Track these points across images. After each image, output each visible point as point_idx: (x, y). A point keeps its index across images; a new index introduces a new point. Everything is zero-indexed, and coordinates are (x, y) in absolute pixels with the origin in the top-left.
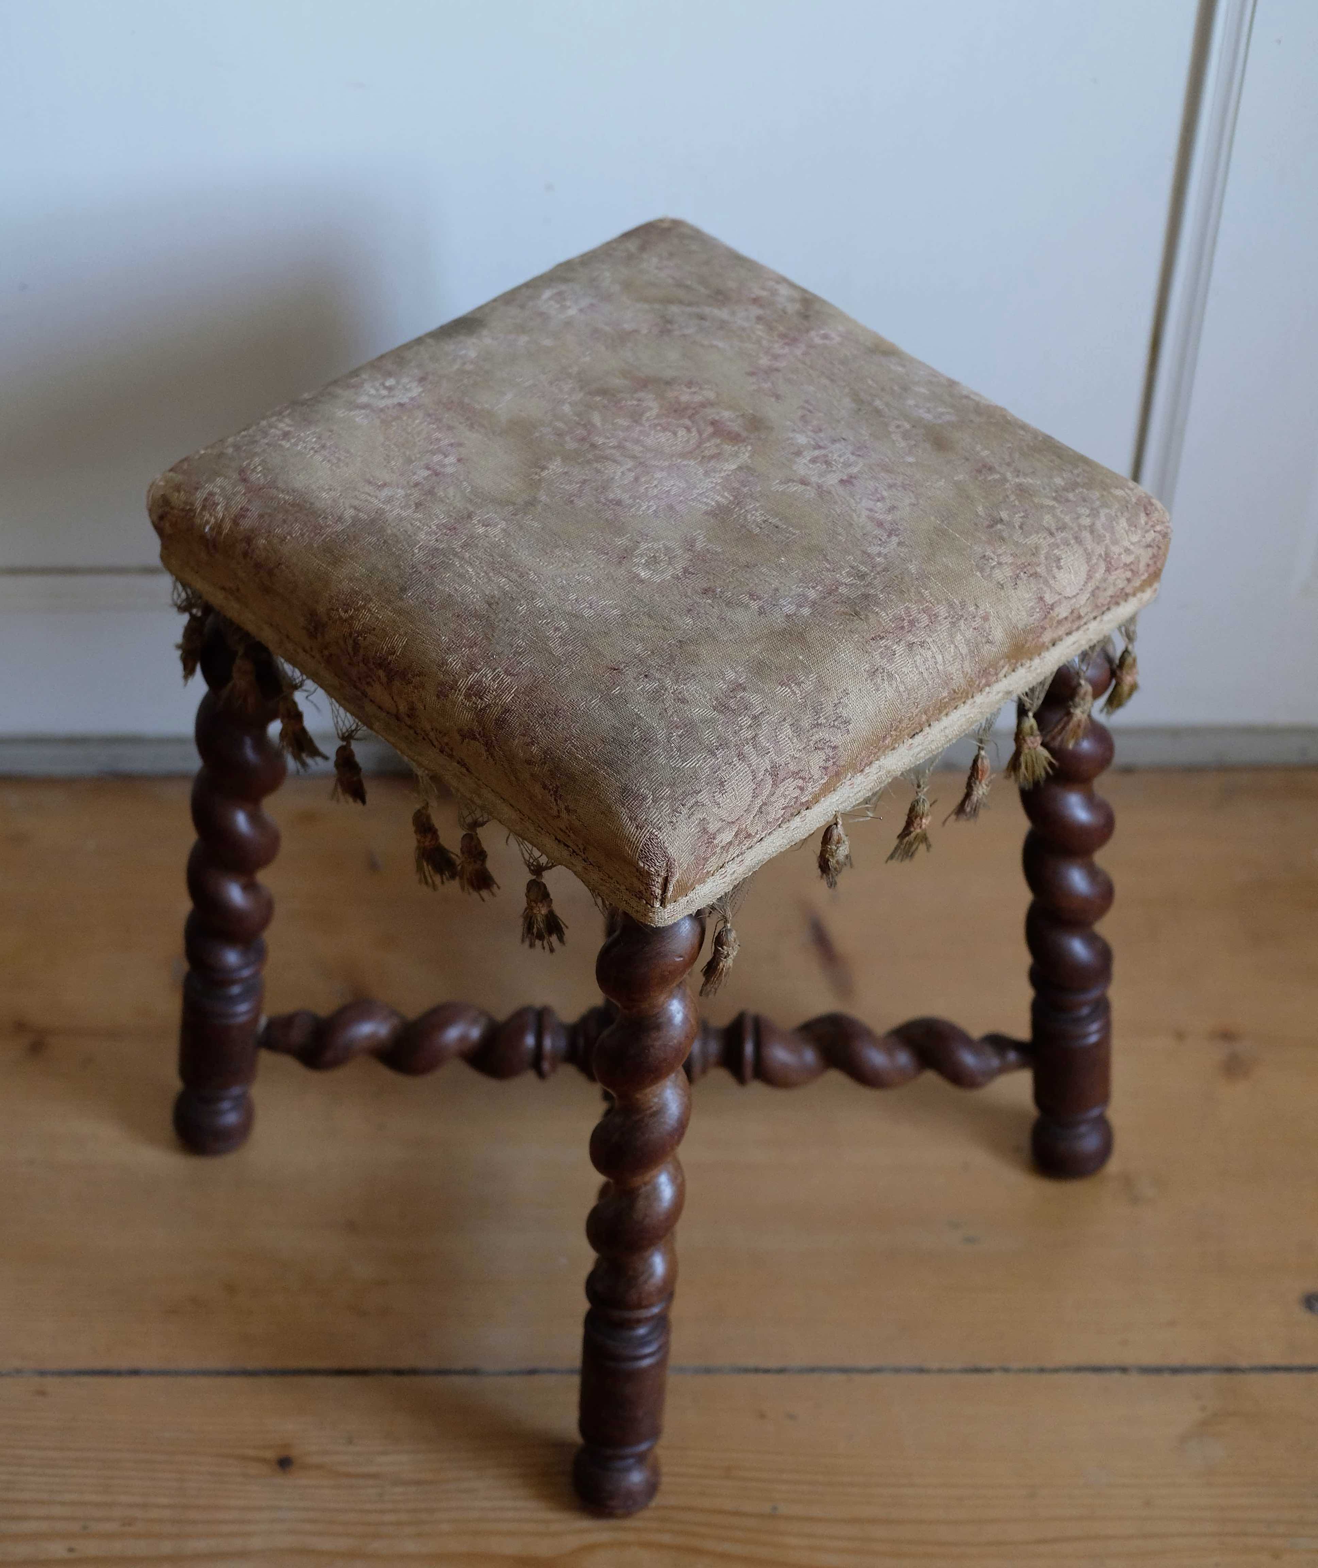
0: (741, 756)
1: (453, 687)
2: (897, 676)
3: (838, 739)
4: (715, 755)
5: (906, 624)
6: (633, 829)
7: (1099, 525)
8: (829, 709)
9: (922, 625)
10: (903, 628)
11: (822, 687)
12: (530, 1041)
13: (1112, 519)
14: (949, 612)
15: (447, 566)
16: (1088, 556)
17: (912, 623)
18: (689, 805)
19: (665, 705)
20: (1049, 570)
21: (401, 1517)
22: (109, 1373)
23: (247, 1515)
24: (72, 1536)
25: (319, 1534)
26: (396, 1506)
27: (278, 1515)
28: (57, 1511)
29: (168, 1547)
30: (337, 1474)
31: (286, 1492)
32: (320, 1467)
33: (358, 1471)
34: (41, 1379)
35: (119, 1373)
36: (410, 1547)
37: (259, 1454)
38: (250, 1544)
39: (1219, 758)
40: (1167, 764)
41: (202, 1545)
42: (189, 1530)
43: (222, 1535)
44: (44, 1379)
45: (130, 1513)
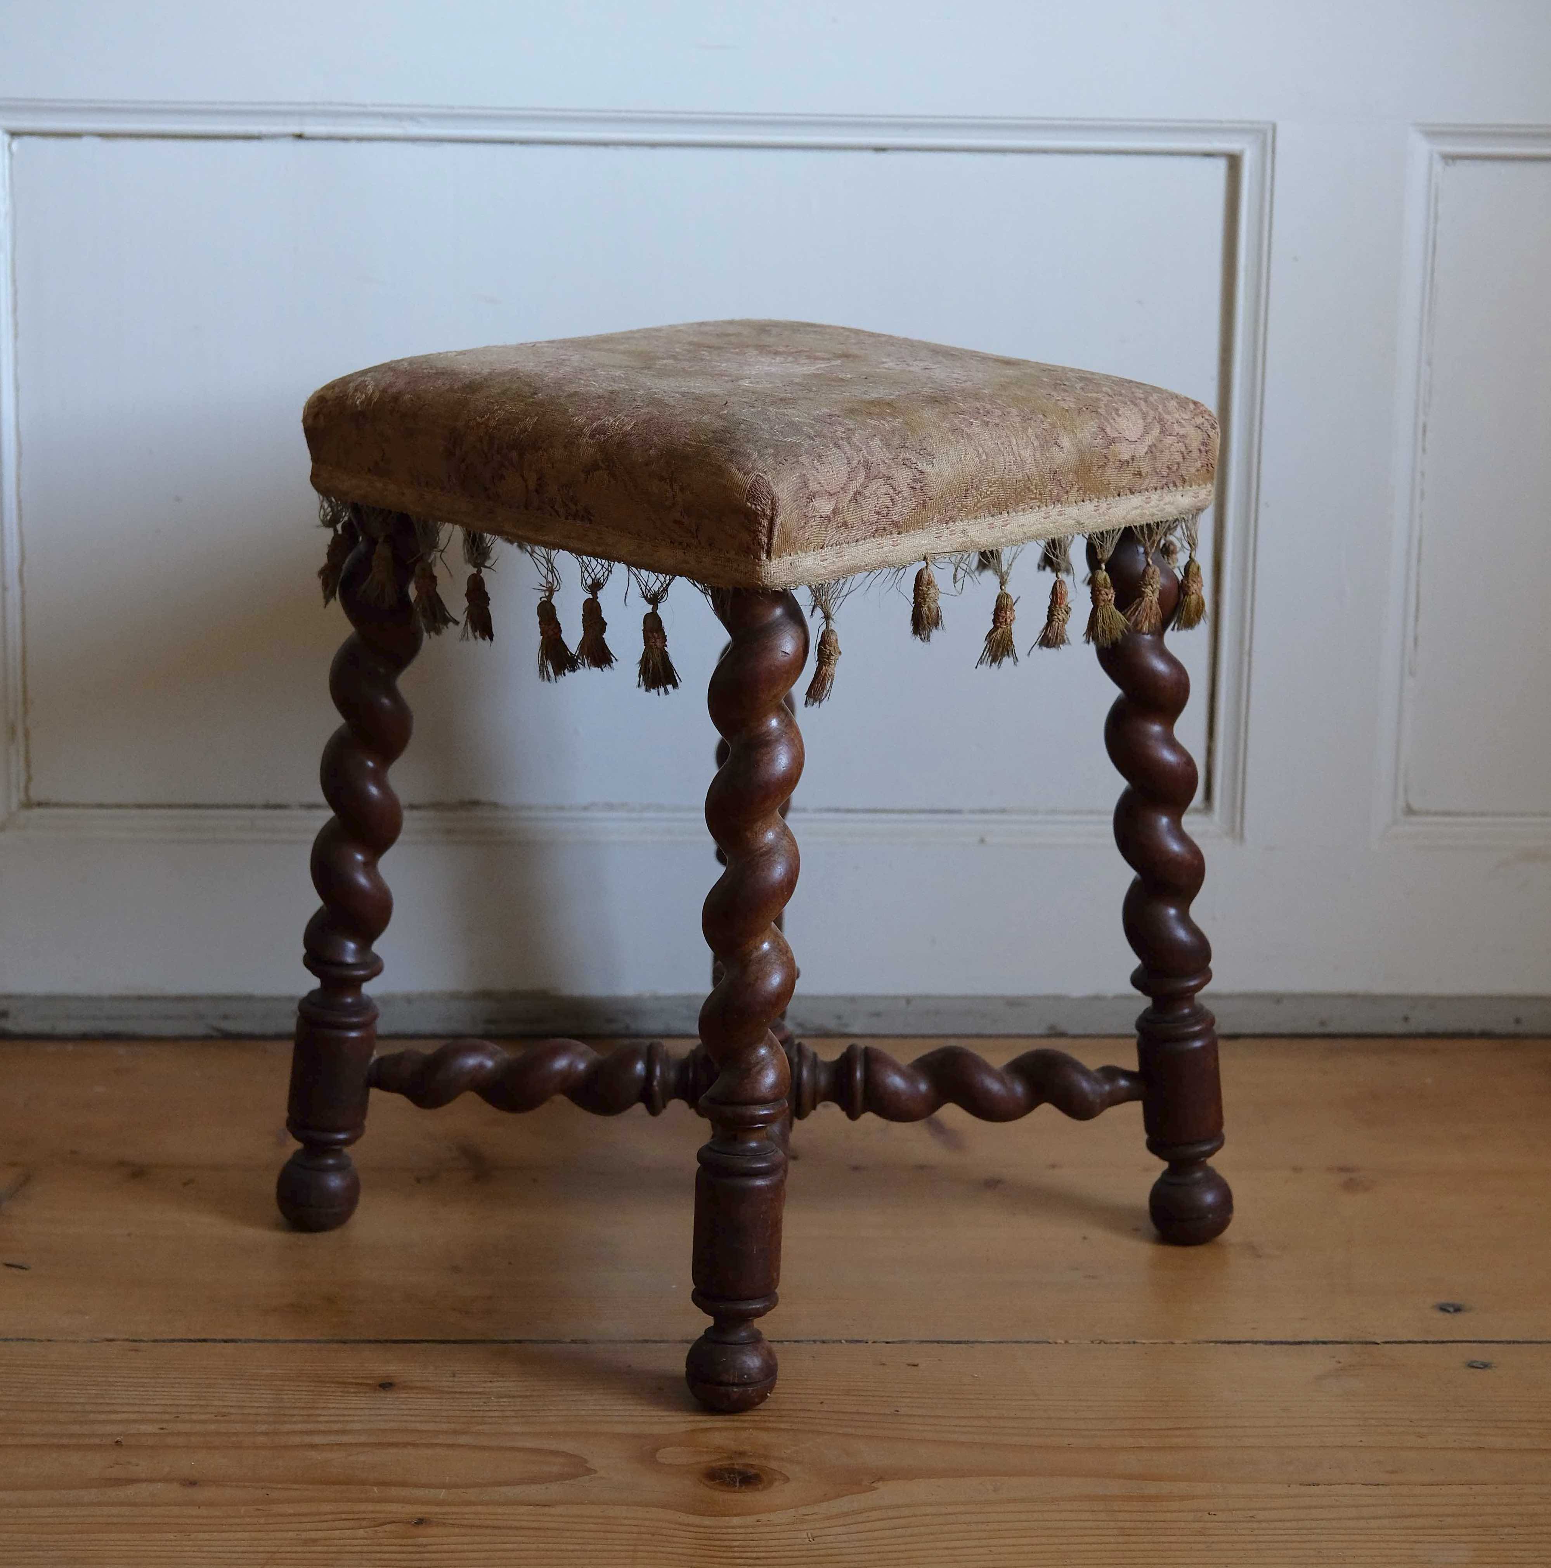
1: (580, 433)
3: (924, 466)
4: (812, 439)
6: (740, 475)
12: (640, 1067)
16: (1144, 415)
18: (791, 461)
20: (1108, 413)
21: (508, 1414)
22: (205, 1341)
23: (346, 1412)
24: (163, 1421)
25: (421, 1422)
26: (502, 1408)
27: (378, 1412)
28: (148, 1409)
29: (263, 1428)
30: (442, 1392)
31: (388, 1400)
32: (424, 1388)
33: (462, 1390)
34: (134, 1344)
35: (214, 1341)
36: (517, 1429)
37: (360, 1381)
38: (349, 1427)
39: (1323, 1023)
40: (1271, 1030)
41: (299, 1427)
42: (286, 1419)
43: (321, 1422)
44: (137, 1344)
45: (224, 1410)
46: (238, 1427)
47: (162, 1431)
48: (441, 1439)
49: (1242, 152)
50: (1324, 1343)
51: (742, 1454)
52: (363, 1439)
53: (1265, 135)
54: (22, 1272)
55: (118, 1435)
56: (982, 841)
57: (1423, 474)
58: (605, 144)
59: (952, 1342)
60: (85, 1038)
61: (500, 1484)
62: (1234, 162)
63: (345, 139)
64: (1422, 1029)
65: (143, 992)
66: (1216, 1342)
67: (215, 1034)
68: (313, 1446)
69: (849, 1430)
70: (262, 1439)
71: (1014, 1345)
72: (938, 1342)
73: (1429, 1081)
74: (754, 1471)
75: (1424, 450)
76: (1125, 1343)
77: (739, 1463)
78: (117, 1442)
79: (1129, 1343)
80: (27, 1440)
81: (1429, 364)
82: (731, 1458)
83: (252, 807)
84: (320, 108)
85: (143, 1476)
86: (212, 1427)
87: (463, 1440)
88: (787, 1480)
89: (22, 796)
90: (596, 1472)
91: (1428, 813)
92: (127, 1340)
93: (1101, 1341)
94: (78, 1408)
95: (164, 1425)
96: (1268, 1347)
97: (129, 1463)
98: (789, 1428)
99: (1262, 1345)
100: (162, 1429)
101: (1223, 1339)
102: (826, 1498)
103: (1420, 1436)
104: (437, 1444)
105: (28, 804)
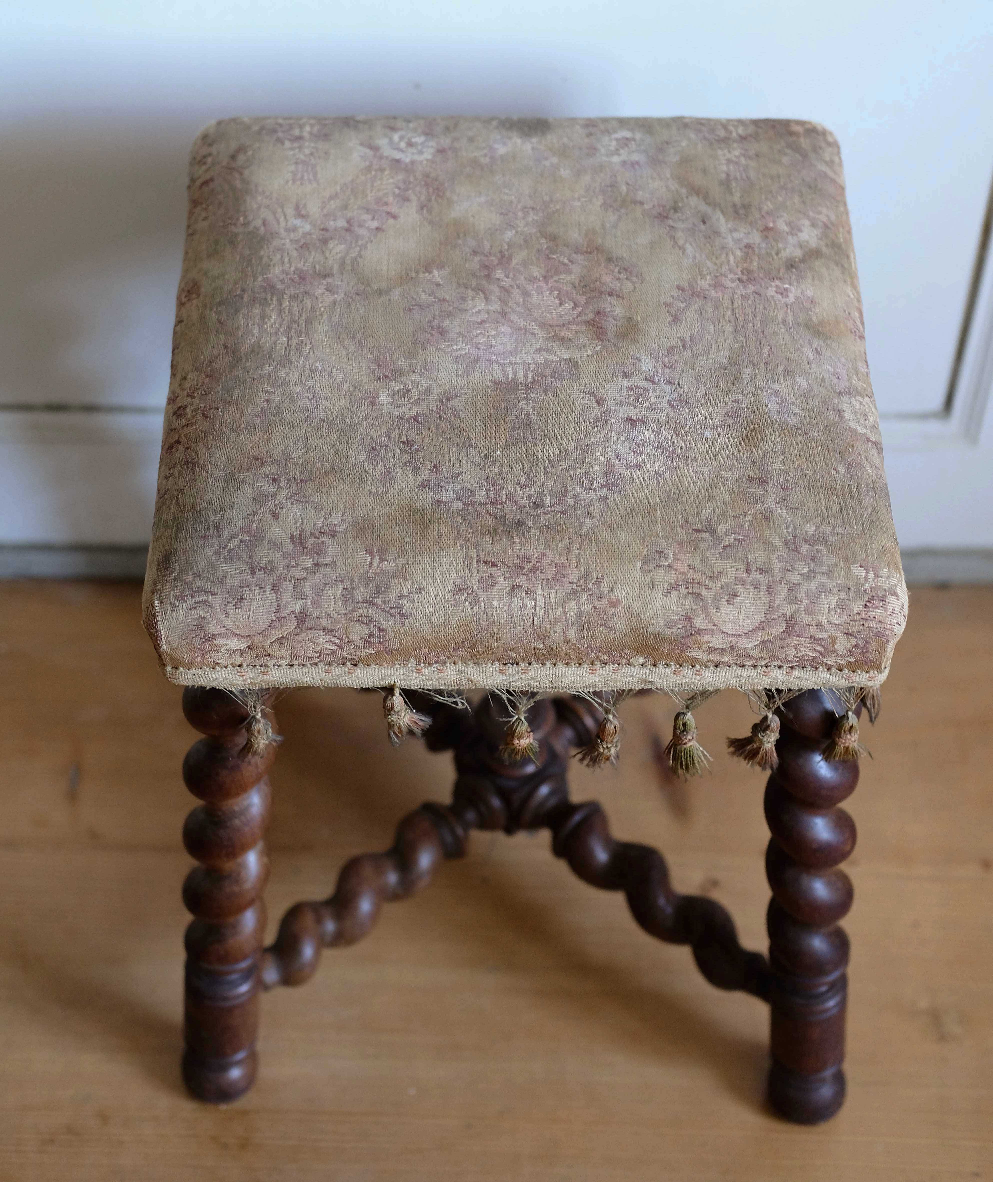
0: (275, 588)
2: (482, 604)
3: (388, 624)
4: (253, 573)
5: (528, 566)
7: (804, 588)
8: (393, 594)
9: (543, 576)
10: (522, 568)
11: (401, 574)
13: (823, 590)
14: (579, 580)
15: (264, 303)
16: (770, 609)
17: (534, 570)
18: (197, 599)
19: (260, 509)
20: (716, 599)
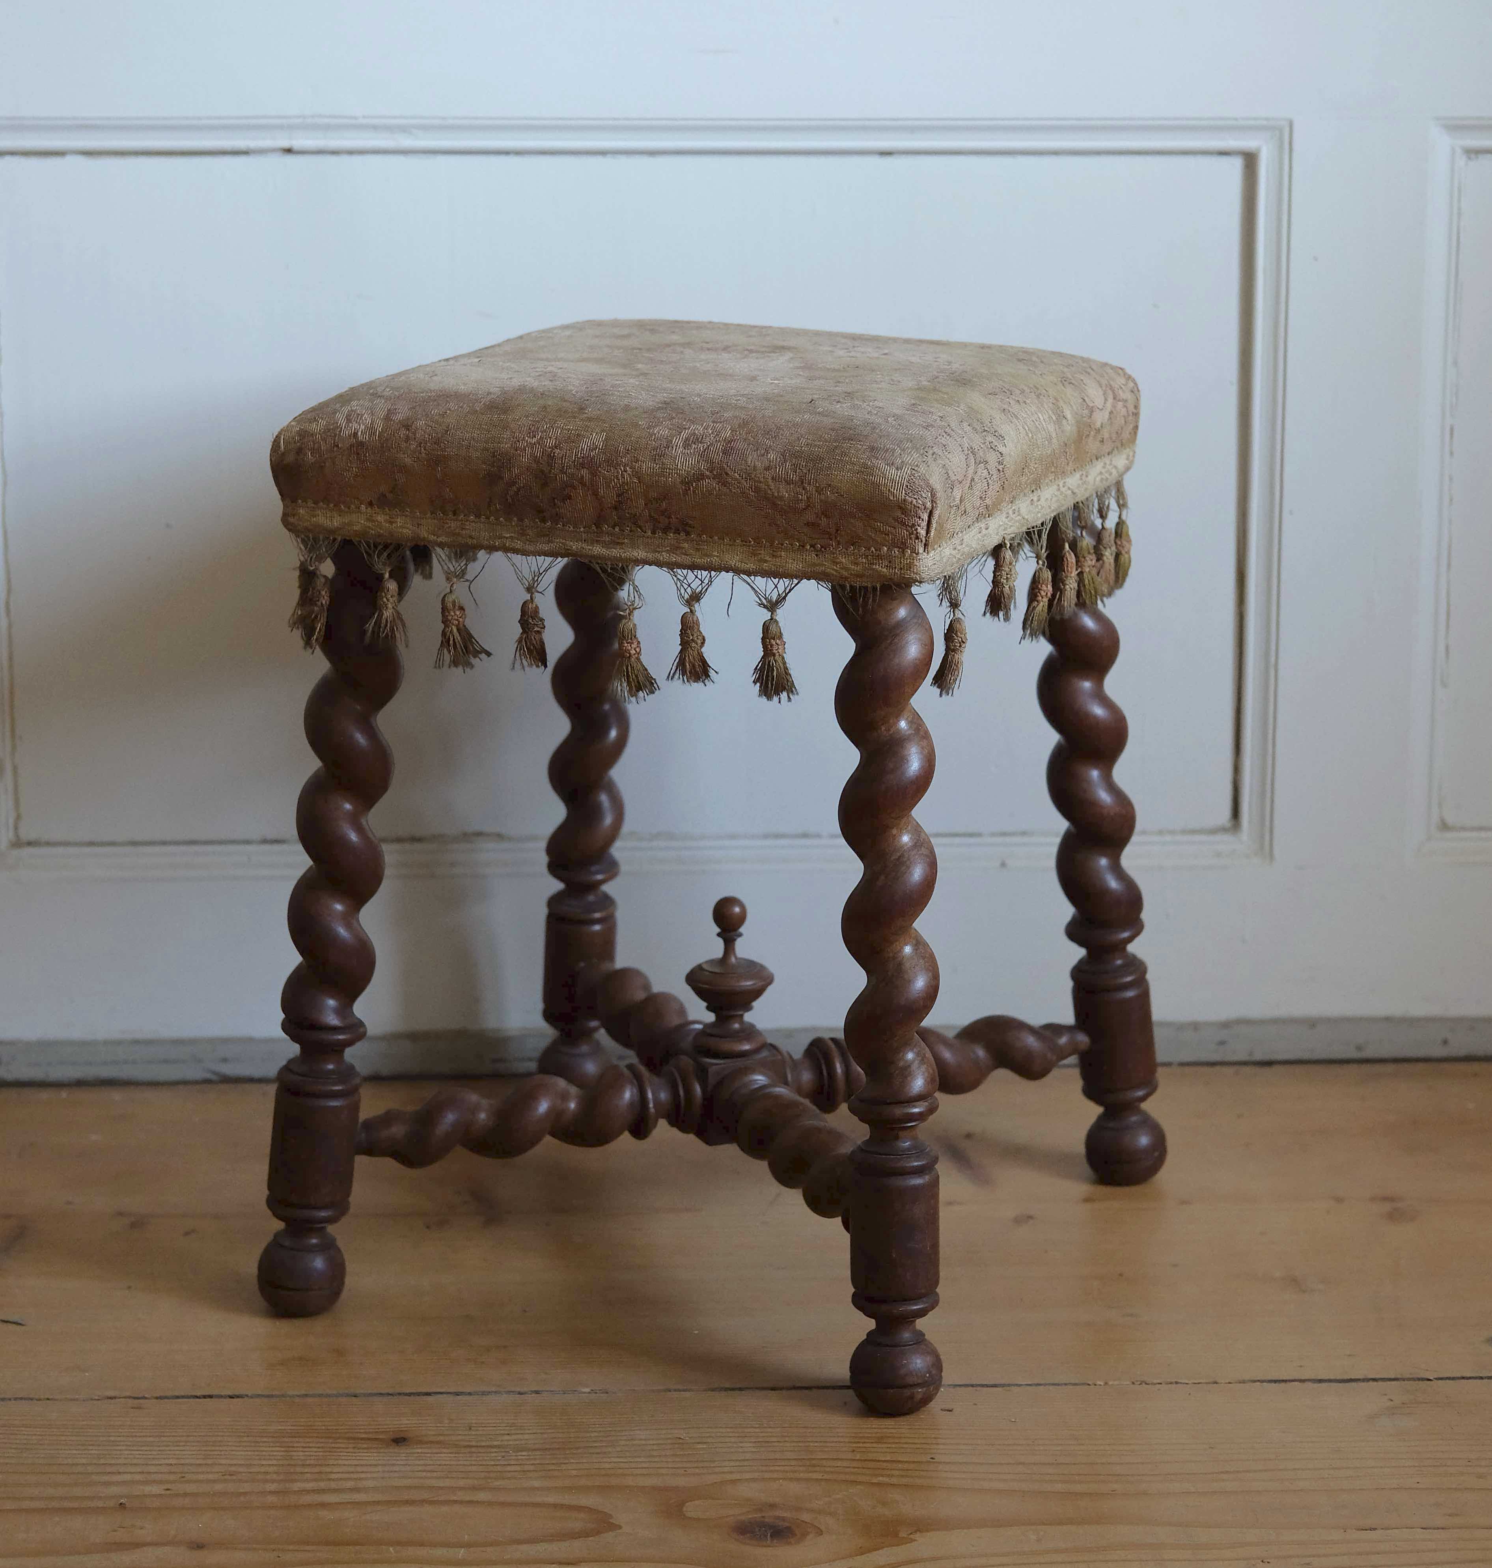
6: (890, 470)
21: (526, 1468)
22: (211, 1397)
23: (359, 1469)
24: (168, 1482)
25: (436, 1478)
26: (520, 1462)
27: (392, 1469)
28: (153, 1469)
29: (272, 1487)
30: (456, 1446)
31: (401, 1457)
32: (438, 1442)
33: (479, 1444)
34: (136, 1401)
35: (221, 1397)
36: (536, 1484)
37: (370, 1436)
38: (360, 1485)
39: (1359, 1048)
40: (1306, 1056)
41: (309, 1486)
42: (296, 1477)
43: (333, 1480)
44: (141, 1401)
45: (233, 1469)
46: (246, 1487)
47: (168, 1492)
48: (460, 1496)
49: (1259, 150)
50: (1374, 1380)
51: (772, 1506)
52: (378, 1497)
53: (1281, 130)
54: (18, 1328)
55: (121, 1497)
56: (1003, 865)
57: (1451, 479)
58: (603, 153)
59: (987, 1386)
60: (80, 1084)
61: (519, 1542)
62: (1250, 160)
63: (335, 152)
64: (1463, 1052)
65: (139, 1036)
66: (1262, 1381)
67: (214, 1078)
68: (324, 1505)
69: (885, 1480)
70: (271, 1499)
71: (1051, 1388)
72: (972, 1386)
73: (1471, 1106)
74: (787, 1524)
75: (1452, 454)
76: (1167, 1383)
77: (769, 1516)
78: (121, 1504)
79: (1171, 1383)
80: (26, 1504)
81: (1455, 363)
82: (761, 1510)
83: (248, 842)
84: (309, 121)
85: (149, 1539)
86: (219, 1487)
87: (482, 1496)
88: (820, 1532)
89: (11, 834)
90: (620, 1527)
91: (1463, 829)
92: (130, 1397)
93: (1143, 1382)
94: (80, 1469)
95: (169, 1486)
96: (1316, 1385)
97: (133, 1526)
98: (820, 1477)
99: (1310, 1384)
100: (168, 1490)
101: (1270, 1378)
102: (862, 1551)
103: (1480, 1476)
104: (455, 1502)
105: (18, 843)
